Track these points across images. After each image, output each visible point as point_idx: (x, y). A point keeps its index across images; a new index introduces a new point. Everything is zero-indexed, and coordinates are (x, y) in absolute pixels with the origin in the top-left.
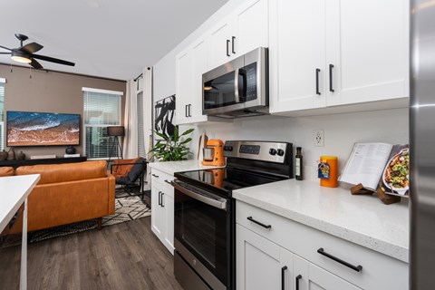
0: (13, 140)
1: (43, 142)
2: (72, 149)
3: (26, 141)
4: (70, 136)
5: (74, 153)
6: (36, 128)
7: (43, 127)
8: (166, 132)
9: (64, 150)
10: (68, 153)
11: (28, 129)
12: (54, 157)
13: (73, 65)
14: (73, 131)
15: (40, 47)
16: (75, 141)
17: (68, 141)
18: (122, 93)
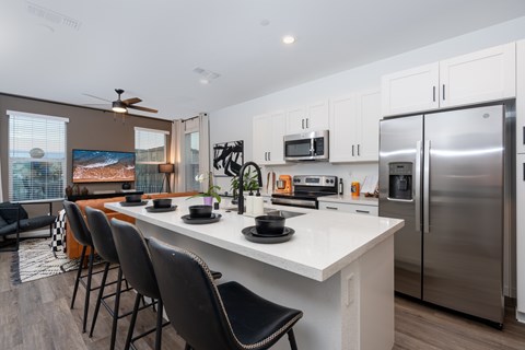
0: (77, 177)
1: (104, 179)
2: (127, 185)
3: (89, 178)
4: (127, 173)
5: (129, 188)
6: (98, 165)
7: (104, 165)
8: (229, 169)
9: (120, 186)
10: (124, 188)
11: (91, 166)
12: (114, 192)
13: (156, 112)
14: (130, 168)
15: (138, 100)
16: (130, 178)
17: (125, 178)
18: (168, 133)
